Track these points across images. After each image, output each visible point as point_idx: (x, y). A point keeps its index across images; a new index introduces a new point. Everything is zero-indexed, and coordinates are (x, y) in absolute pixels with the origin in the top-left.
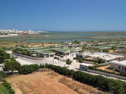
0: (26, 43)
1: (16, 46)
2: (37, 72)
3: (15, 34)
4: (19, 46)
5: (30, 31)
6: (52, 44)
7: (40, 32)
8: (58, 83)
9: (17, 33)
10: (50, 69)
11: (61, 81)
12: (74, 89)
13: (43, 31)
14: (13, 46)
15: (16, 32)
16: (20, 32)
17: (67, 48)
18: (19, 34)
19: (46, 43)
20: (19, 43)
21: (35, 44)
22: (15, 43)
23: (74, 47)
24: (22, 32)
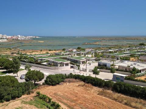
0: (21, 50)
1: (12, 53)
2: (65, 83)
3: (4, 39)
4: (16, 53)
5: (19, 36)
6: (52, 51)
7: (31, 37)
8: (98, 95)
9: (5, 39)
10: (78, 80)
11: (101, 94)
12: (124, 103)
13: (34, 36)
14: (8, 53)
15: (4, 37)
16: (8, 37)
17: (76, 55)
18: (8, 40)
19: (45, 50)
20: (13, 51)
21: (33, 51)
22: (9, 50)
23: (82, 54)
24: (10, 37)
